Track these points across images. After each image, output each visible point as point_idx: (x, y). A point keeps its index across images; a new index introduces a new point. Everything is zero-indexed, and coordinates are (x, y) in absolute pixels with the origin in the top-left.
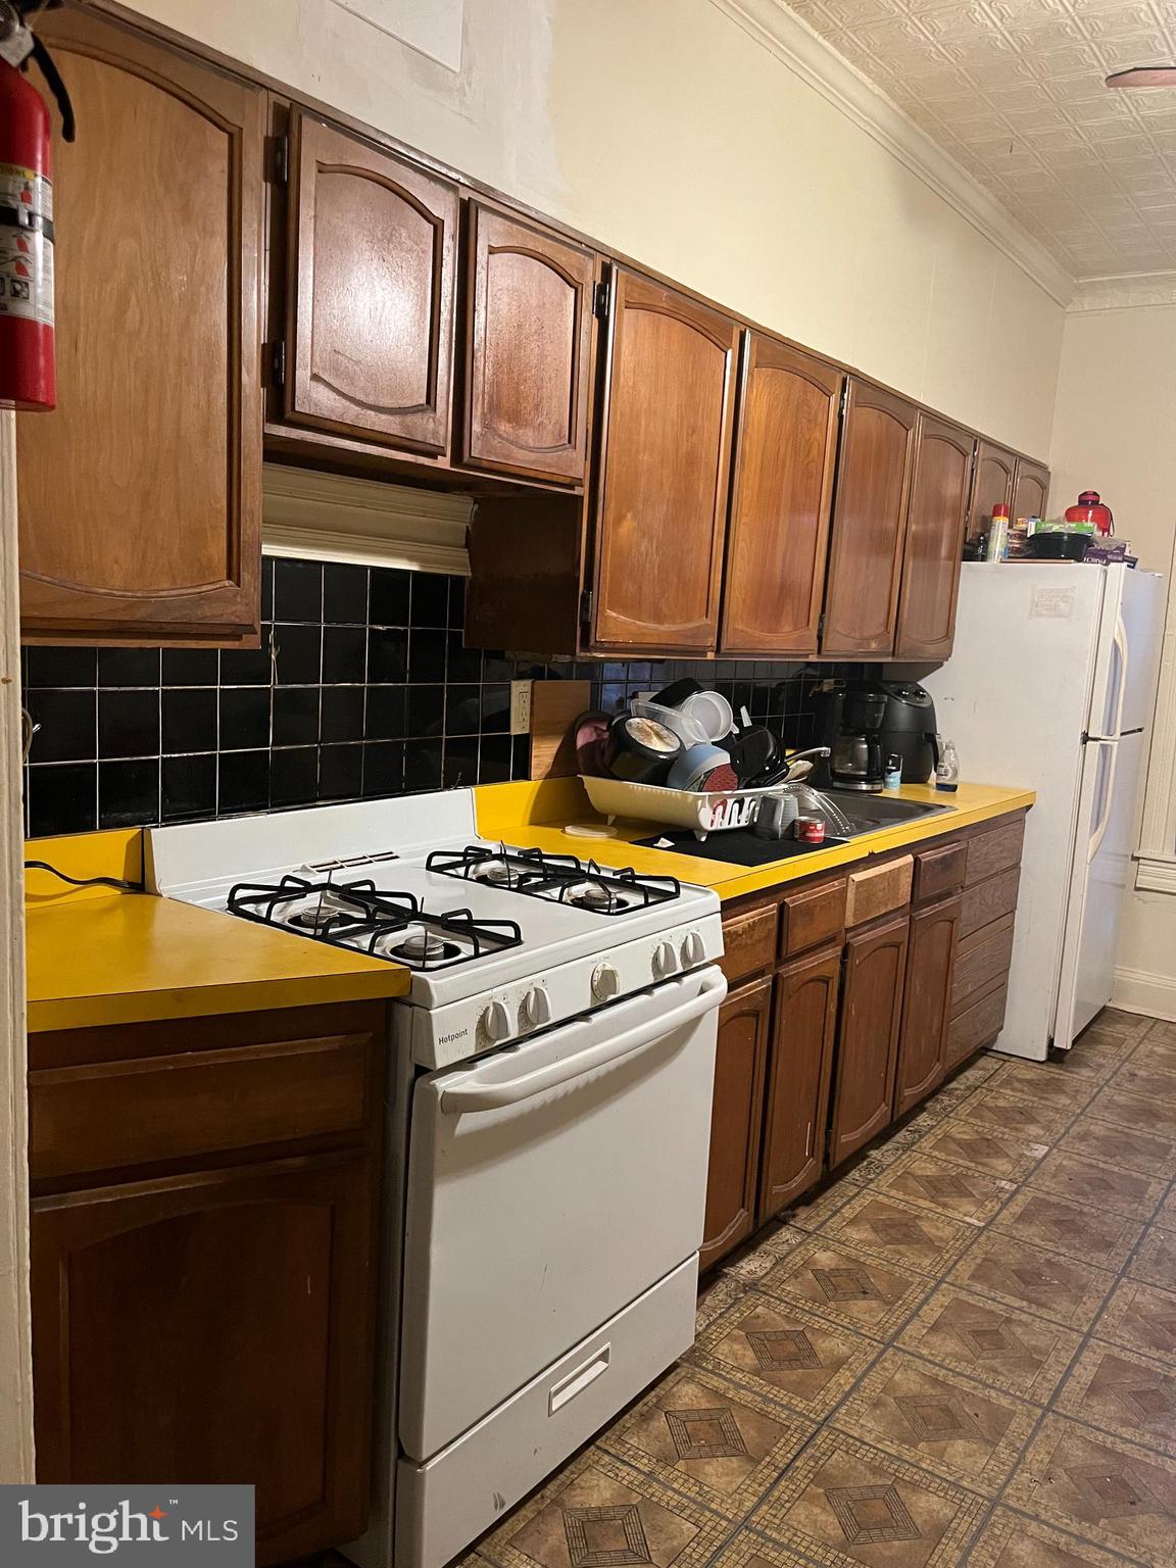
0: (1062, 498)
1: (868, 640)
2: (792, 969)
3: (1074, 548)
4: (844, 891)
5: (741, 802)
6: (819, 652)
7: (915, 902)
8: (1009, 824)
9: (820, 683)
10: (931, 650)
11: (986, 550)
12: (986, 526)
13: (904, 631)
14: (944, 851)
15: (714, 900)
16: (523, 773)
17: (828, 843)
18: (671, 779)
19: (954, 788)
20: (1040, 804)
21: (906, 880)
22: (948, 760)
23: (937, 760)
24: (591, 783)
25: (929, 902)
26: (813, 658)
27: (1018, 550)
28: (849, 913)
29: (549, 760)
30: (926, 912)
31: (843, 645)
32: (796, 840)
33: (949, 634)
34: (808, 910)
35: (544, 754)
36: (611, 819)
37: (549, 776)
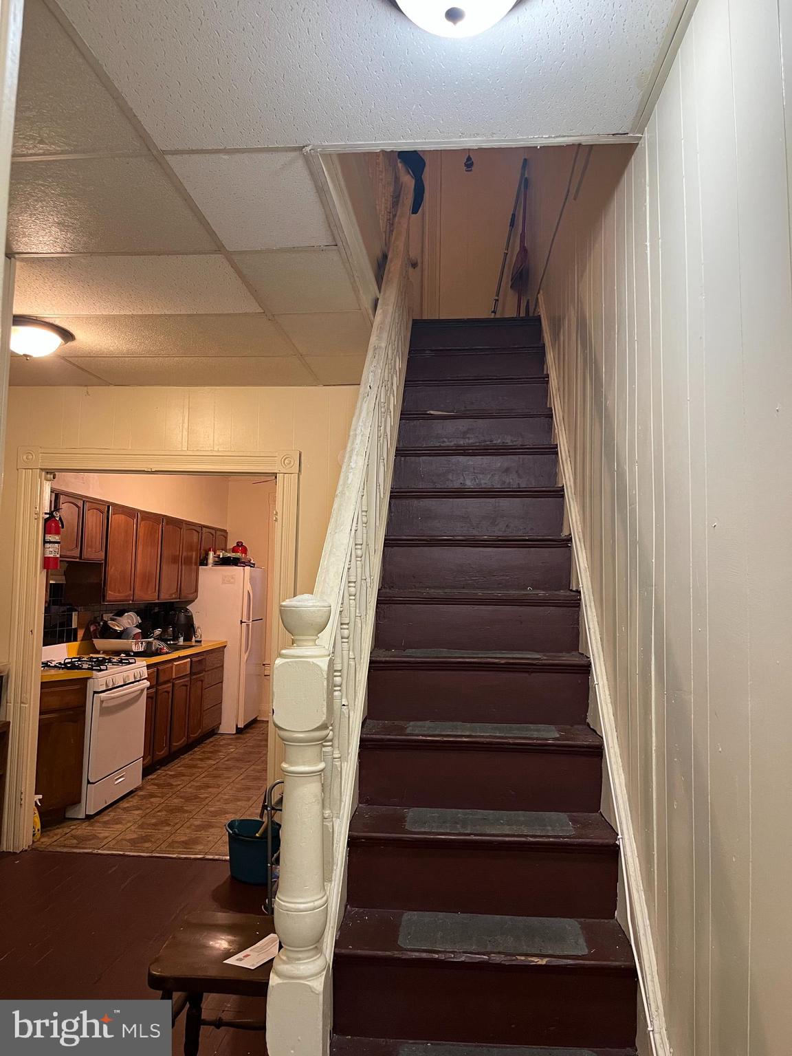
0: (232, 544)
1: (172, 594)
2: (159, 688)
3: (235, 562)
4: (172, 667)
5: (142, 643)
6: (158, 599)
7: (191, 673)
8: (220, 650)
9: (154, 609)
10: (191, 596)
11: (207, 562)
12: (207, 554)
13: (182, 591)
14: (199, 658)
15: (145, 663)
16: (75, 640)
17: (167, 653)
18: (123, 637)
19: (200, 642)
20: (229, 645)
21: (189, 666)
22: (199, 632)
23: (194, 632)
24: (96, 642)
25: (195, 674)
26: (157, 601)
27: (217, 562)
28: (174, 674)
29: (82, 636)
30: (194, 677)
31: (165, 597)
32: (158, 653)
33: (196, 591)
34: (164, 670)
35: (80, 634)
36: (101, 652)
37: (82, 640)
